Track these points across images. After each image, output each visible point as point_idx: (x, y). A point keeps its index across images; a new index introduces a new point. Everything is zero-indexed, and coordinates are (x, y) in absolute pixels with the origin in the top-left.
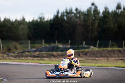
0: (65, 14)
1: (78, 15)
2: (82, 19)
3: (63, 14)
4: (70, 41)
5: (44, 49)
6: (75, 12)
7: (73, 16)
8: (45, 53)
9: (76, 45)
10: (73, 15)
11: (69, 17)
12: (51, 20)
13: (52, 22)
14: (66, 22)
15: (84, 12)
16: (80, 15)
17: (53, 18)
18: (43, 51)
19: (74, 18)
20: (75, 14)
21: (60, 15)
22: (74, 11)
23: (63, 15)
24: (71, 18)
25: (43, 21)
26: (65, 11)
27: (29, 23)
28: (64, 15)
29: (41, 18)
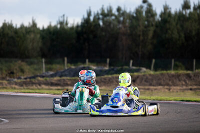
0: (101, 17)
1: (122, 19)
2: (127, 24)
3: (97, 17)
4: (108, 60)
5: (66, 73)
6: (116, 13)
7: (113, 20)
8: (68, 78)
9: (119, 66)
10: (113, 17)
11: (107, 21)
12: (78, 26)
13: (80, 29)
14: (102, 29)
15: (132, 14)
16: (124, 18)
17: (82, 23)
18: (66, 75)
19: (116, 23)
20: (116, 16)
21: (92, 18)
22: (115, 11)
23: (97, 19)
24: (110, 23)
25: (66, 27)
26: (100, 12)
27: (44, 30)
28: (99, 19)
29: (61, 23)
